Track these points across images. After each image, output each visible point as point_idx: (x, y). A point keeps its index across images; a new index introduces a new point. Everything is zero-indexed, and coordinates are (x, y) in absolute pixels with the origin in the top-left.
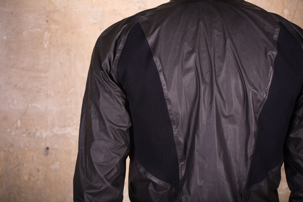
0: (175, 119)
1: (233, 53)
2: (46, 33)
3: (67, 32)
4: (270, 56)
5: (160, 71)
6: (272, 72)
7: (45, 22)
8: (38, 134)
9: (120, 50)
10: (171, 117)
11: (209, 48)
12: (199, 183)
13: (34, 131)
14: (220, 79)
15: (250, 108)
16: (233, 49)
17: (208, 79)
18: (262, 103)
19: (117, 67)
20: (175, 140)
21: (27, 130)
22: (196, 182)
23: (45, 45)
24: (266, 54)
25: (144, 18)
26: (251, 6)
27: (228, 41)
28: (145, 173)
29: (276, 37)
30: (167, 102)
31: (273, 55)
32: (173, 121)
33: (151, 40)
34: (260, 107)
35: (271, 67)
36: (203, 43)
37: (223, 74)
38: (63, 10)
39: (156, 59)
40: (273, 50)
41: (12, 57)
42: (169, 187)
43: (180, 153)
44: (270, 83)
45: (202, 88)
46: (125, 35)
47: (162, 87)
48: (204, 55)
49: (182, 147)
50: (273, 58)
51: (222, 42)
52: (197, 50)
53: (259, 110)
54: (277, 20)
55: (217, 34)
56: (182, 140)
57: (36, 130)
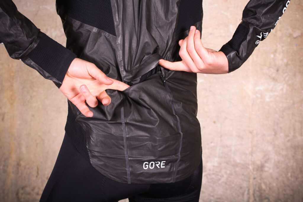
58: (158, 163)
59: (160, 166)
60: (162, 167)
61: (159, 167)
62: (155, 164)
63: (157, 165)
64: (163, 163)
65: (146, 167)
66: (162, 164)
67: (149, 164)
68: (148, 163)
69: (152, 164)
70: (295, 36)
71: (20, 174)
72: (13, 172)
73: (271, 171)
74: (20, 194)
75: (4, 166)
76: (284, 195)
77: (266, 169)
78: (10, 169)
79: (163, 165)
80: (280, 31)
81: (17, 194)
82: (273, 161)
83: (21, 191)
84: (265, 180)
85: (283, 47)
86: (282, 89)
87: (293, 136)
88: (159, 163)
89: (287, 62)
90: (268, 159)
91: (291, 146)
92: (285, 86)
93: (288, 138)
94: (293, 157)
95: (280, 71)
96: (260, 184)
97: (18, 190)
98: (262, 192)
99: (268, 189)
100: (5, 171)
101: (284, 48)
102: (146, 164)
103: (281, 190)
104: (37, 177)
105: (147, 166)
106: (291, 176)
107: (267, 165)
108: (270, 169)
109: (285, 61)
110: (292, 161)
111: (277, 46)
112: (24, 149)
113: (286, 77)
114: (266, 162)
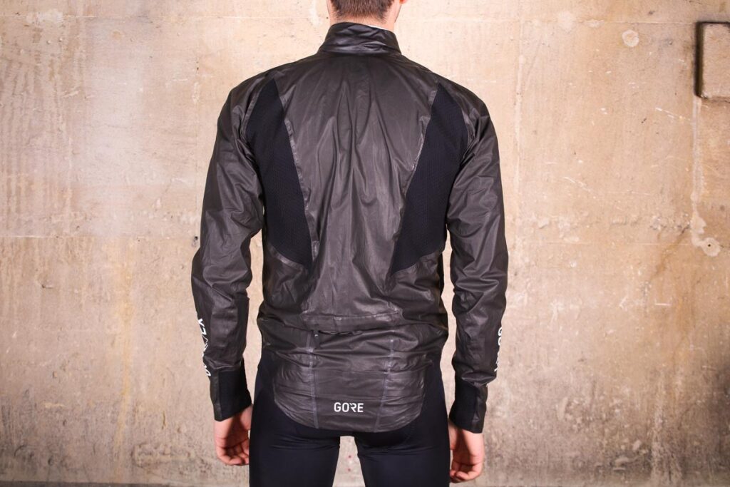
0: (307, 190)
1: (378, 117)
2: (196, 84)
3: (223, 83)
4: (422, 122)
5: (291, 135)
6: (423, 141)
7: (194, 70)
8: (184, 218)
9: (250, 110)
10: (302, 187)
11: (351, 111)
12: (329, 263)
13: (179, 214)
14: (361, 147)
15: (394, 181)
16: (379, 113)
17: (346, 146)
18: (410, 176)
19: (246, 129)
20: (306, 214)
21: (169, 213)
22: (327, 263)
23: (195, 101)
24: (418, 119)
25: (280, 74)
26: (408, 63)
27: (374, 104)
28: (275, 253)
29: (432, 99)
30: (298, 170)
31: (426, 121)
32: (305, 192)
33: (284, 99)
34: (408, 180)
35: (422, 135)
36: (344, 105)
37: (364, 141)
38: (219, 54)
39: (287, 122)
40: (425, 115)
41: (150, 115)
42: (302, 269)
43: (312, 229)
44: (420, 153)
45: (340, 156)
46: (257, 93)
47: (292, 153)
48: (345, 118)
49: (315, 223)
50: (426, 124)
51: (366, 105)
52: (336, 114)
53: (406, 185)
54: (436, 82)
55: (361, 95)
56: (314, 214)
57: (182, 213)
58: (353, 406)
59: (356, 409)
60: (359, 411)
61: (355, 411)
62: (350, 406)
63: (353, 408)
64: (361, 406)
65: (338, 409)
66: (359, 408)
67: (341, 406)
68: (340, 404)
69: (346, 406)
70: (541, 225)
71: (136, 424)
72: (127, 422)
73: (505, 416)
74: (136, 455)
75: (113, 413)
76: (524, 450)
77: (498, 414)
78: (123, 418)
79: (361, 409)
80: (520, 218)
81: (132, 454)
82: (508, 403)
83: (138, 450)
84: (496, 430)
85: (524, 240)
86: (522, 301)
87: (537, 366)
88: (355, 405)
89: (530, 263)
90: (502, 399)
91: (534, 381)
92: (526, 295)
93: (530, 370)
94: (537, 396)
95: (520, 274)
96: (490, 434)
97: (134, 448)
98: (492, 446)
99: (501, 442)
100: (114, 421)
101: (525, 243)
102: (337, 405)
103: (519, 443)
104: (163, 428)
105: (340, 408)
106: (534, 423)
107: (499, 408)
108: (504, 413)
109: (527, 260)
110: (535, 402)
111: (515, 240)
112: (143, 387)
113: (527, 283)
114: (497, 404)
